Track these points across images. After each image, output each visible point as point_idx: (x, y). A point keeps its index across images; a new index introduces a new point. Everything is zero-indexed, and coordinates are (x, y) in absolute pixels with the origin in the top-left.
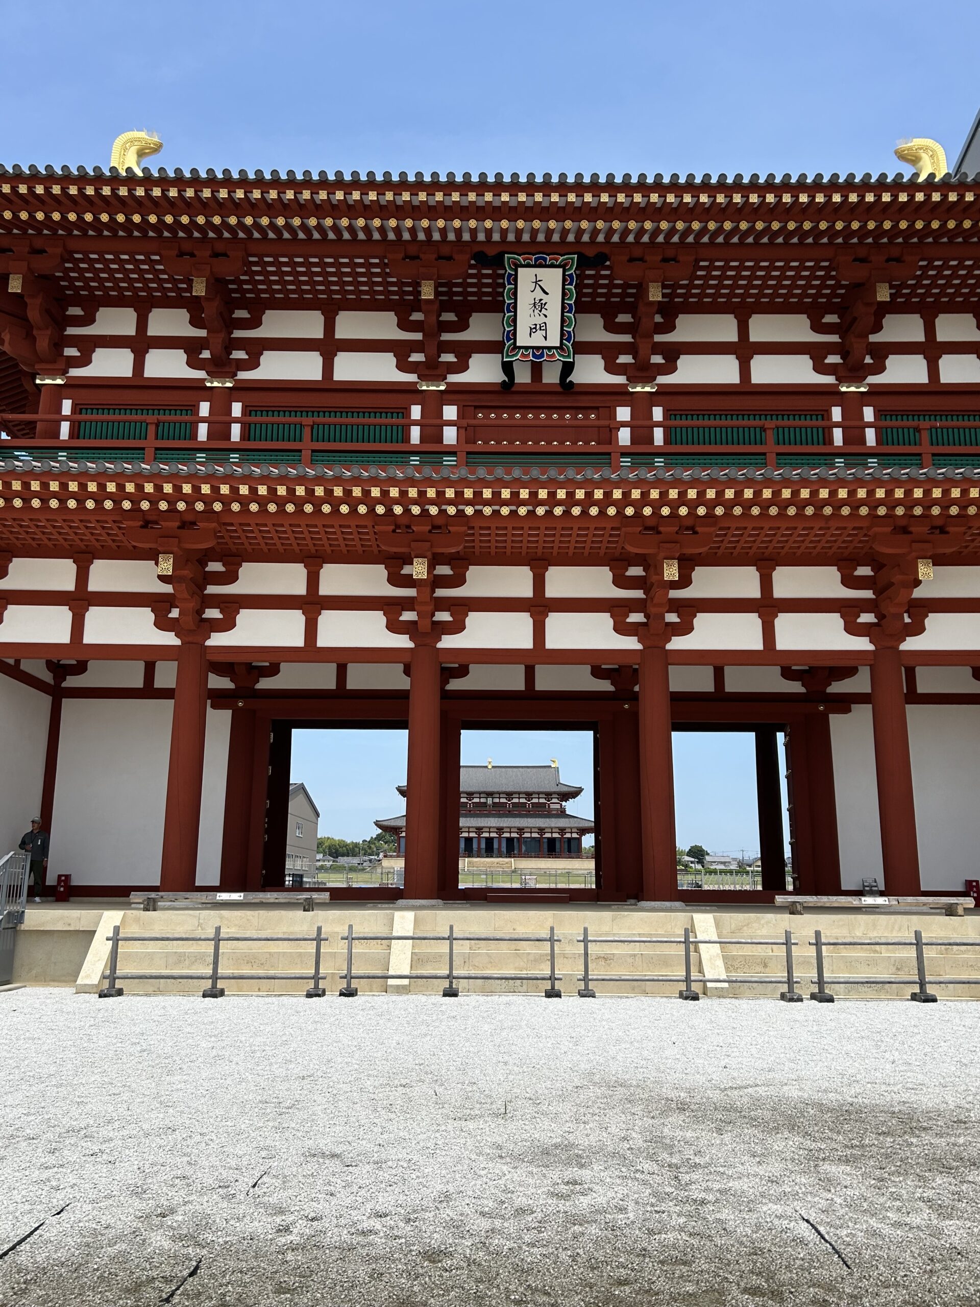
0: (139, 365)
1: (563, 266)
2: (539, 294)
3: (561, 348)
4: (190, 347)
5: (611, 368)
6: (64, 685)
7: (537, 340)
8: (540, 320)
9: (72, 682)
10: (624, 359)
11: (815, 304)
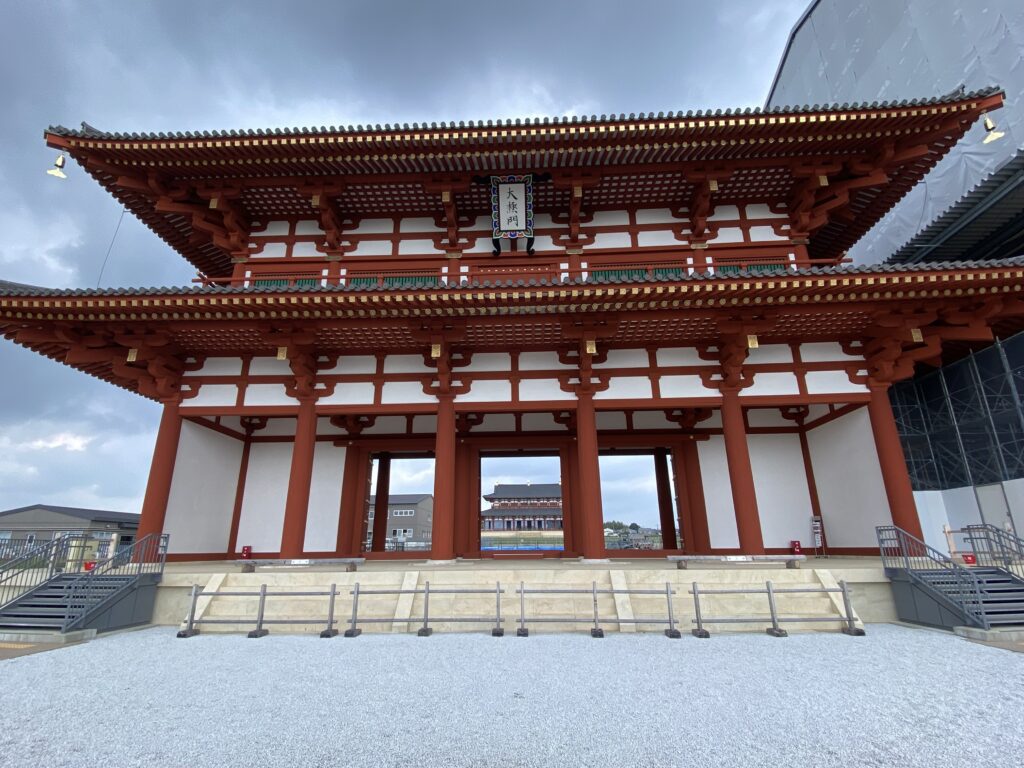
0: (289, 251)
1: (525, 182)
2: (512, 199)
3: (526, 230)
4: (319, 241)
5: (556, 242)
6: (253, 435)
7: (512, 226)
8: (513, 214)
9: (258, 433)
10: (564, 237)
11: (674, 202)
